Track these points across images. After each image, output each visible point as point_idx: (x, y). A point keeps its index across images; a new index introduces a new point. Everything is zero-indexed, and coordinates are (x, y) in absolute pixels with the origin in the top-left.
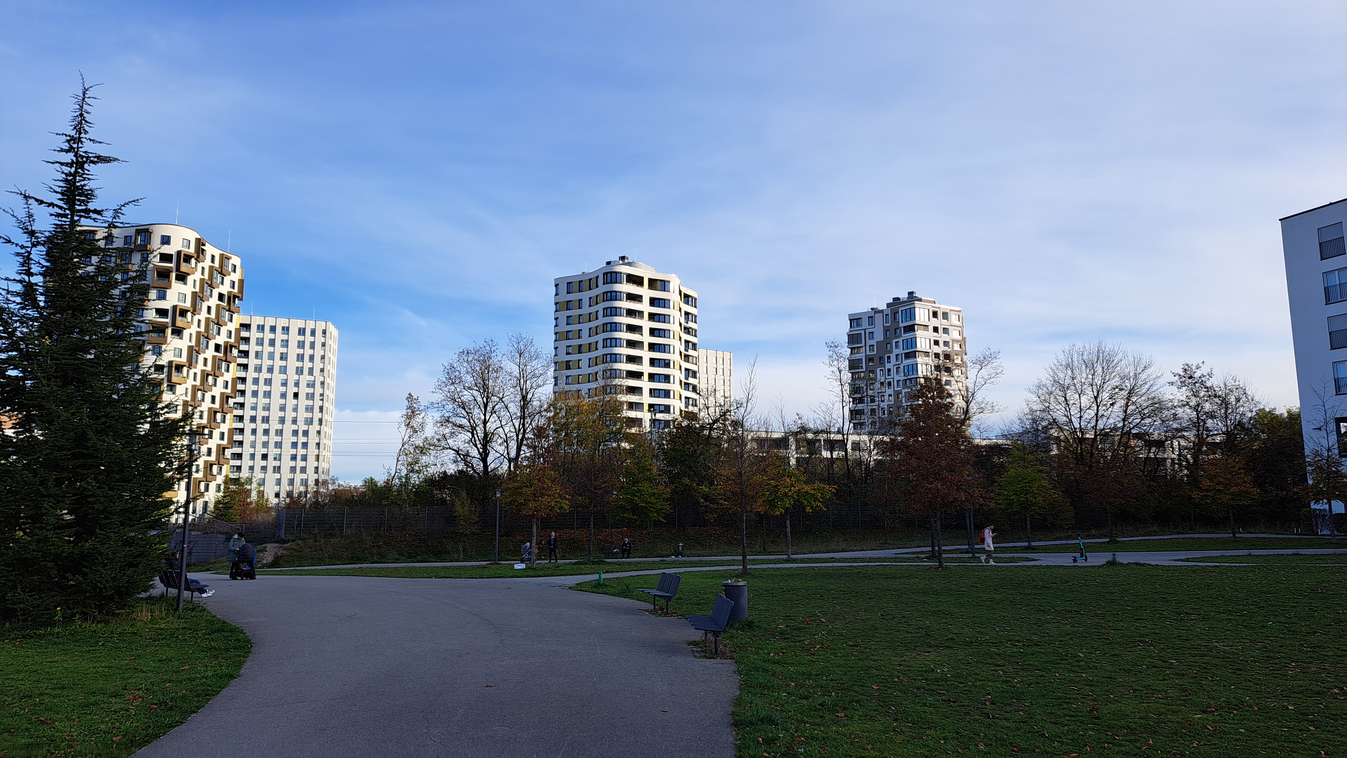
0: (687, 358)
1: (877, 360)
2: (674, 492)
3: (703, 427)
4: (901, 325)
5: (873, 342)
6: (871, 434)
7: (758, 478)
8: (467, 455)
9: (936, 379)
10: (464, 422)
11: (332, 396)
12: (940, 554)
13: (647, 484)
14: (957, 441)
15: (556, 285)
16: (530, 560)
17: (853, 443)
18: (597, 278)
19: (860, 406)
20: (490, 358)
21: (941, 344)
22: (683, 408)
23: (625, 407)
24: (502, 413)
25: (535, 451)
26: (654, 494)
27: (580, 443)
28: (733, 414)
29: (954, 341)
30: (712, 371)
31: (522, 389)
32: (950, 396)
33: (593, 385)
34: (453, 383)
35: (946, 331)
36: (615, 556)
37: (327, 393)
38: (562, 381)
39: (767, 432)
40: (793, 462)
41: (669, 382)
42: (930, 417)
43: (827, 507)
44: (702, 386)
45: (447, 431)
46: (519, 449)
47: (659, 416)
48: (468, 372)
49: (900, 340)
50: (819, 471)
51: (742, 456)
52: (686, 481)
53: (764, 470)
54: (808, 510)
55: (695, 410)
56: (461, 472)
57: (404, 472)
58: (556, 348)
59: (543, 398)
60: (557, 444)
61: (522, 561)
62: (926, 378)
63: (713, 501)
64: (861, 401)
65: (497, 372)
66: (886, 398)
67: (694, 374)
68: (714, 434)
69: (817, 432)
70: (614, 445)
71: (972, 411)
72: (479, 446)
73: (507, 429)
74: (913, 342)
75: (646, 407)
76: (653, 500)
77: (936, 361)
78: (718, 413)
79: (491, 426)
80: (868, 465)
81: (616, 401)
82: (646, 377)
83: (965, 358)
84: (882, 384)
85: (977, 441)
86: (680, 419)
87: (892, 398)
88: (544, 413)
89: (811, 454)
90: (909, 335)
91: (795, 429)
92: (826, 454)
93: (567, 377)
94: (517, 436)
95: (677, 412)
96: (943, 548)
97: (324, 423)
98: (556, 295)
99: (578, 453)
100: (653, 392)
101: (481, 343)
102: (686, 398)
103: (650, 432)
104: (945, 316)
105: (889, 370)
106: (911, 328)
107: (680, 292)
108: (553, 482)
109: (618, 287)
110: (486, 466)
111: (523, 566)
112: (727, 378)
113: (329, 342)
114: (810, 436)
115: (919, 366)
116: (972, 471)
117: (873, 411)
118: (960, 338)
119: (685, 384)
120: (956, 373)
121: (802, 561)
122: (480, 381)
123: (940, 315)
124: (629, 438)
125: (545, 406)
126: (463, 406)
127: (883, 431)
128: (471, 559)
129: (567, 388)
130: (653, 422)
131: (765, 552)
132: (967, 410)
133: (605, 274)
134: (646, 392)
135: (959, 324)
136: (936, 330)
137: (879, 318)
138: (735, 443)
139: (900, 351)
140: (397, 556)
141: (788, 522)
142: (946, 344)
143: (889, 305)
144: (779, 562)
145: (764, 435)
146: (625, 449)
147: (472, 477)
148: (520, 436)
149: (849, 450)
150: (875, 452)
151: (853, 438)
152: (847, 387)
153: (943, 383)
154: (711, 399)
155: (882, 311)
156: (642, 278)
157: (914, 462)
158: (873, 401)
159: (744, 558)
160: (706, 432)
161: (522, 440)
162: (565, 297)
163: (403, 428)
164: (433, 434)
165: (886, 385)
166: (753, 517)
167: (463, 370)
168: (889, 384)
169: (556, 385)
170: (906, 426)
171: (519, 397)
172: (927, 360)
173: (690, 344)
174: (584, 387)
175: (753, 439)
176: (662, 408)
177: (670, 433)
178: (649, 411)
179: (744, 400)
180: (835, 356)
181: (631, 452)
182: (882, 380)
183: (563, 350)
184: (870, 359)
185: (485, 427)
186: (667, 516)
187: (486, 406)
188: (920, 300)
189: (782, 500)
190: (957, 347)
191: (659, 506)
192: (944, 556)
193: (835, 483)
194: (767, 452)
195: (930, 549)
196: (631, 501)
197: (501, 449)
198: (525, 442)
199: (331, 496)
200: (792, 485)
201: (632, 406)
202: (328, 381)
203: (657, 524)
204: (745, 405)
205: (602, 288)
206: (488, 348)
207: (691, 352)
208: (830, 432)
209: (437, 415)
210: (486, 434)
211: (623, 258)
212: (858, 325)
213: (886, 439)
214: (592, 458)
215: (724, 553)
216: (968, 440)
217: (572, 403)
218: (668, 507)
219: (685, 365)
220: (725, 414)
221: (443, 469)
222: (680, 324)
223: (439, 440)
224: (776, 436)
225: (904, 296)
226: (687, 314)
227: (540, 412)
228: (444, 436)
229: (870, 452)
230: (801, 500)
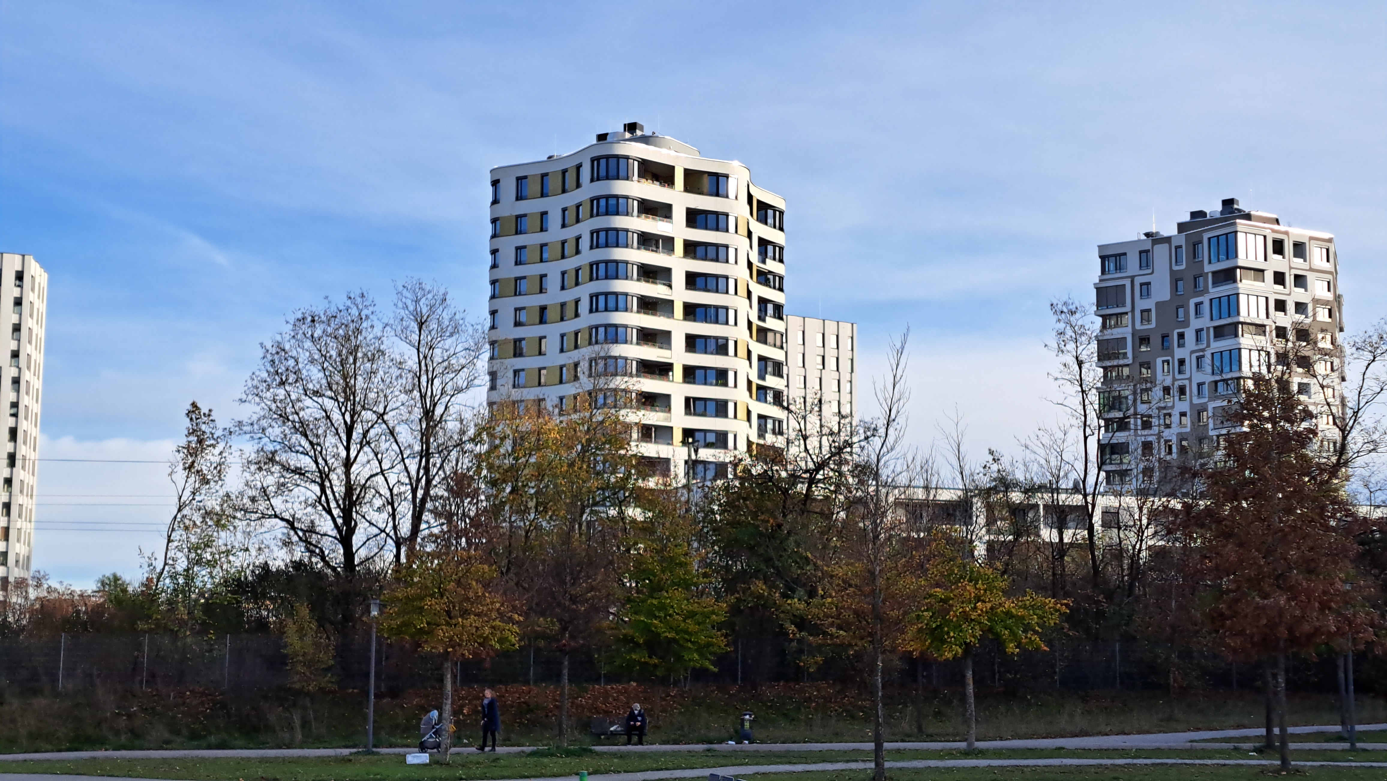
0: (762, 335)
1: (1156, 340)
2: (735, 610)
3: (794, 478)
4: (1208, 268)
5: (1149, 304)
6: (1142, 494)
7: (910, 583)
8: (312, 529)
9: (1279, 380)
10: (306, 462)
11: (36, 408)
12: (1284, 744)
13: (679, 594)
14: (1323, 508)
15: (495, 183)
16: (438, 746)
17: (1105, 512)
18: (579, 167)
19: (1121, 437)
20: (358, 331)
21: (1291, 307)
22: (754, 438)
23: (635, 436)
24: (384, 446)
25: (450, 521)
26: (692, 615)
27: (542, 508)
28: (856, 449)
29: (1316, 301)
30: (814, 362)
31: (423, 397)
32: (1308, 415)
33: (569, 389)
34: (282, 383)
35: (1300, 280)
36: (612, 738)
37: (25, 400)
38: (506, 380)
39: (927, 488)
40: (980, 550)
41: (725, 384)
42: (1267, 459)
43: (1049, 643)
44: (795, 393)
45: (270, 481)
46: (417, 519)
47: (705, 454)
48: (312, 361)
49: (1206, 299)
50: (1034, 567)
51: (876, 537)
52: (760, 587)
53: (921, 566)
54: (1011, 648)
55: (780, 442)
56: (298, 565)
57: (182, 564)
58: (493, 313)
59: (468, 415)
60: (496, 510)
61: (423, 748)
62: (1257, 378)
63: (815, 630)
64: (1122, 425)
65: (372, 360)
66: (1175, 418)
67: (778, 368)
68: (819, 492)
69: (1030, 490)
70: (613, 512)
71: (1352, 447)
72: (336, 512)
73: (392, 480)
74: (1232, 303)
75: (678, 436)
76: (691, 626)
77: (1280, 344)
78: (826, 450)
79: (360, 472)
80: (1135, 558)
81: (617, 421)
82: (678, 373)
83: (1340, 337)
84: (1167, 390)
85: (1363, 511)
86: (748, 461)
87: (1186, 421)
88: (468, 446)
89: (1018, 535)
90: (1224, 290)
91: (985, 481)
92: (1048, 534)
93: (516, 372)
94: (414, 492)
95: (742, 446)
96: (1291, 730)
97: (19, 463)
98: (495, 202)
99: (539, 528)
100: (692, 405)
101: (340, 301)
102: (760, 417)
103: (685, 486)
104: (1300, 250)
105: (1182, 362)
106: (1228, 276)
107: (750, 197)
108: (486, 586)
109: (621, 187)
110: (349, 554)
111: (424, 758)
112: (845, 376)
113: (30, 297)
114: (1016, 497)
115: (1245, 354)
116: (1352, 572)
117: (1147, 447)
118: (1329, 296)
119: (759, 388)
120: (1321, 368)
121: (998, 753)
122: (337, 378)
123: (1288, 248)
124: (641, 497)
125: (471, 432)
126: (303, 429)
127: (1168, 488)
128: (319, 742)
129: (516, 394)
130: (692, 465)
131: (921, 734)
132: (1343, 446)
133: (595, 160)
134: (678, 404)
135: (1328, 266)
136: (1279, 278)
137: (1161, 254)
138: (862, 510)
139: (1205, 322)
140: (167, 735)
141: (969, 674)
142: (1300, 307)
143: (1182, 227)
144: (950, 754)
145: (920, 494)
146: (634, 521)
147: (320, 575)
148: (420, 493)
149: (1097, 527)
150: (1151, 531)
151: (1102, 502)
152: (1093, 397)
153: (1295, 388)
154: (813, 419)
155: (1168, 240)
156: (673, 168)
157: (1230, 551)
158: (1147, 425)
159: (879, 747)
160: (802, 488)
161: (423, 501)
162: (511, 207)
163: (181, 474)
164: (241, 486)
165: (1175, 392)
166: (897, 663)
167: (303, 357)
168: (1182, 391)
169: (493, 388)
170: (1216, 477)
171: (418, 412)
172: (1262, 341)
173: (770, 307)
174: (551, 394)
175: (897, 503)
176: (711, 438)
177: (727, 489)
178: (684, 443)
179: (881, 423)
180: (1069, 333)
181: (646, 529)
182: (1168, 382)
183: (507, 316)
184: (1144, 340)
185: (347, 474)
186: (721, 660)
187: (350, 430)
188: (1248, 217)
189: (958, 627)
190: (1322, 315)
191: (703, 639)
192: (1292, 746)
193: (1067, 595)
194: (929, 530)
195: (1263, 731)
196: (647, 629)
197: (381, 519)
198: (429, 505)
199: (32, 612)
200: (978, 599)
201: (647, 432)
202: (27, 376)
203: (699, 675)
204: (882, 431)
205: (589, 190)
206: (354, 311)
207: (771, 323)
208: (1058, 490)
209: (250, 449)
210: (349, 489)
211: (631, 127)
212: (1119, 268)
213: (1176, 504)
214: (567, 538)
215: (838, 737)
216: (1344, 506)
217: (526, 425)
218: (722, 642)
219: (758, 349)
220: (840, 450)
221: (261, 560)
222: (750, 265)
223: (253, 500)
224: (945, 496)
225: (1214, 207)
226: (763, 243)
227: (460, 444)
228: (264, 490)
229: (1141, 531)
230: (998, 628)
